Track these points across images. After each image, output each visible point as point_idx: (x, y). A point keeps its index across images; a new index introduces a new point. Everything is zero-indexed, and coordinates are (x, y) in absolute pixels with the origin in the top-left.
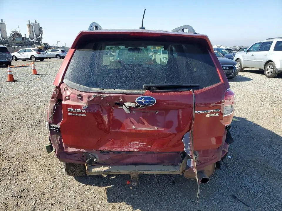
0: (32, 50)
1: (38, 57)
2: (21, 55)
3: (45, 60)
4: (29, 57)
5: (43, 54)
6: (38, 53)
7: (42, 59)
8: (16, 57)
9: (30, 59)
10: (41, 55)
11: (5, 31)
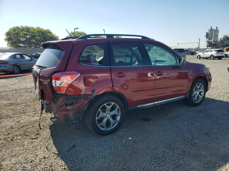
0: (213, 51)
1: (216, 56)
2: (204, 54)
3: (222, 59)
4: (209, 56)
5: (222, 54)
6: (217, 53)
7: (220, 58)
8: (200, 56)
9: (210, 57)
10: (220, 54)
11: (217, 36)
